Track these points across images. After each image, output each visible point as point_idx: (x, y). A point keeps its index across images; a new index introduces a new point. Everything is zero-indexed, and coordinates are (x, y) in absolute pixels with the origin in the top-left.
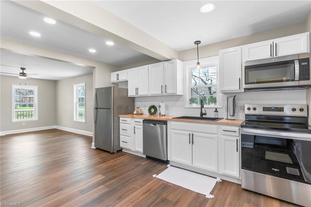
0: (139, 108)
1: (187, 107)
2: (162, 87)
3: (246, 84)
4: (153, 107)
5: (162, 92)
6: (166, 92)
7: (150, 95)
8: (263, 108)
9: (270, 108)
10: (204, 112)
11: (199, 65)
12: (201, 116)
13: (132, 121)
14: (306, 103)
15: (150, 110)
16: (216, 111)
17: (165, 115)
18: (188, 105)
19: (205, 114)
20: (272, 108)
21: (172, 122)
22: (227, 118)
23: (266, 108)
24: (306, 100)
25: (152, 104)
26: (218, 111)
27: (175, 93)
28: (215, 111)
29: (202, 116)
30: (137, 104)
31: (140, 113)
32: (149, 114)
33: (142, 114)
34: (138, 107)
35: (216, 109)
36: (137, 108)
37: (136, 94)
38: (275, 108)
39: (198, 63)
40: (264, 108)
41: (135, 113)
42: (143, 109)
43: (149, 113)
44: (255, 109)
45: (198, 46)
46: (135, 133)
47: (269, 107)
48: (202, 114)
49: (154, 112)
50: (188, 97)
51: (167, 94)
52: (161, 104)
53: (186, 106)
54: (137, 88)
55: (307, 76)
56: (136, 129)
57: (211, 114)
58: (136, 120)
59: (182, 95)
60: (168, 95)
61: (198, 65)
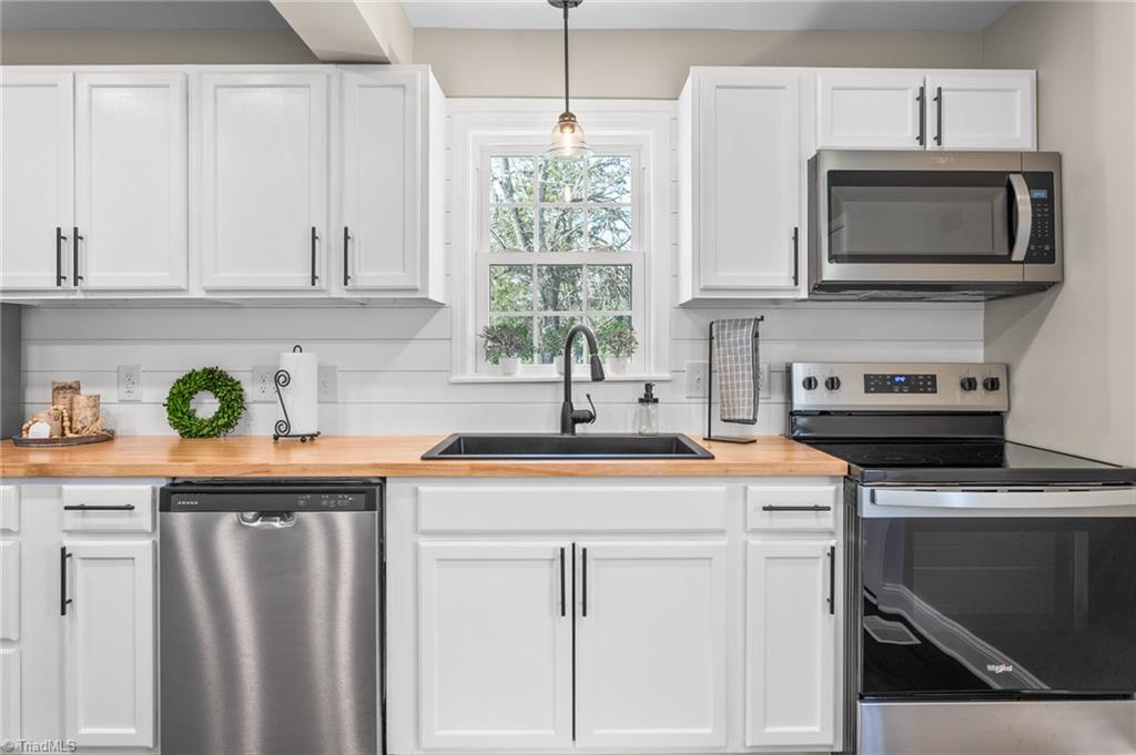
0: (74, 388)
1: (470, 376)
2: (314, 238)
3: (834, 258)
4: (213, 380)
5: (314, 278)
6: (346, 278)
7: (197, 293)
8: (865, 376)
9: (890, 380)
10: (580, 404)
11: (572, 127)
12: (564, 429)
13: (26, 503)
14: (982, 356)
15: (186, 401)
16: (648, 399)
17: (313, 436)
18: (474, 368)
19: (589, 418)
20: (897, 379)
21: (426, 489)
22: (707, 436)
23: (876, 376)
24: (985, 346)
25: (200, 357)
26: (656, 401)
27: (416, 290)
28: (641, 401)
29: (573, 432)
30: (47, 361)
31: (95, 428)
32: (176, 433)
33: (107, 438)
34: (68, 379)
35: (649, 387)
36: (60, 389)
37: (60, 278)
38: (907, 377)
39: (567, 119)
40: (867, 378)
41: (40, 429)
42: (110, 395)
43: (176, 426)
44: (833, 384)
45: (566, 16)
46: (64, 603)
47: (885, 376)
48: (570, 418)
49: (216, 417)
50: (475, 318)
51: (356, 290)
52: (290, 361)
53: (464, 372)
54: (67, 232)
55: (1047, 248)
56: (77, 570)
57: (615, 416)
58: (76, 492)
59: (440, 306)
60: (359, 296)
61: (567, 130)
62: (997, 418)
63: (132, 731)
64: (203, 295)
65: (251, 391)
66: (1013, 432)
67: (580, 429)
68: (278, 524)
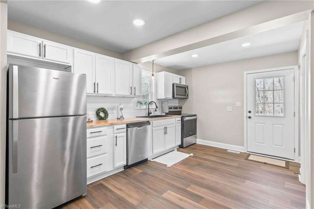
4: (104, 110)
12: (148, 115)
14: (179, 105)
15: (99, 114)
19: (151, 113)
28: (155, 111)
35: (156, 109)
37: (94, 92)
38: (176, 107)
40: (174, 107)
62: (181, 111)
63: (123, 162)
64: (115, 96)
65: (109, 112)
66: (182, 113)
67: (150, 115)
68: (141, 128)
